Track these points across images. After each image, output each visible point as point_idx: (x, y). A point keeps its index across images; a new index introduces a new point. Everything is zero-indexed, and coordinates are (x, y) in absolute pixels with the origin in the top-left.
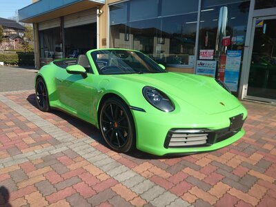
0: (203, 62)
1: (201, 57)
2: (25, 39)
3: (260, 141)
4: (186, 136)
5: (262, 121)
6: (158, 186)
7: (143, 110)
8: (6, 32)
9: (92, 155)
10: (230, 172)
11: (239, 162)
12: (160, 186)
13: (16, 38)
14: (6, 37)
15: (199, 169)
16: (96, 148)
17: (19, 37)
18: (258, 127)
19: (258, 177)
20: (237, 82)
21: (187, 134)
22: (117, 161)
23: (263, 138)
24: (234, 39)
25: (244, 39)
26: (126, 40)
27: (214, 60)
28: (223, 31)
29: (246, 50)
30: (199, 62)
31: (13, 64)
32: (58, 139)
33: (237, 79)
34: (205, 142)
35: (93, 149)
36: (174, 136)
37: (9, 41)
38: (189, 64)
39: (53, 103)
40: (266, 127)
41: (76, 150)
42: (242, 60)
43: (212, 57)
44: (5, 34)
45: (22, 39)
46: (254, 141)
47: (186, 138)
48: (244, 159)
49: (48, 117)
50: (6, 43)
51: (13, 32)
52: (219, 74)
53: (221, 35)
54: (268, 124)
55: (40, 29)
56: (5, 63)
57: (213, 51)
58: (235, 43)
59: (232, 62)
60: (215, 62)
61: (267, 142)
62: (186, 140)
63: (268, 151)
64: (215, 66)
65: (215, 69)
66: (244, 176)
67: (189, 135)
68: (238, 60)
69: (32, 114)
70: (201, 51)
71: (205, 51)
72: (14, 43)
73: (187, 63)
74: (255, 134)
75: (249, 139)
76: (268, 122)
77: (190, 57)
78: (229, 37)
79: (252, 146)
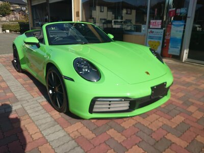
0: (153, 30)
1: (151, 26)
2: (27, 12)
3: (187, 103)
4: (108, 103)
5: (194, 82)
6: (79, 147)
7: (72, 80)
8: (13, 7)
9: (37, 114)
10: (149, 135)
11: (161, 124)
12: (81, 148)
13: (20, 11)
14: (13, 11)
15: (122, 131)
16: (44, 107)
17: (22, 10)
18: (189, 88)
19: (173, 141)
20: (180, 47)
21: (110, 101)
22: (55, 121)
23: (190, 100)
24: (178, 11)
25: (187, 10)
26: (101, 11)
27: (162, 28)
28: (170, 3)
29: (188, 20)
30: (150, 30)
31: (16, 31)
32: (18, 97)
33: (180, 44)
34: (127, 108)
35: (41, 108)
36: (96, 103)
37: (14, 14)
38: (142, 31)
39: (23, 66)
40: (196, 89)
41: (26, 108)
42: (184, 28)
43: (160, 27)
44: (12, 8)
45: (25, 12)
46: (181, 102)
47: (110, 105)
48: (166, 121)
49: (20, 77)
50: (12, 16)
51: (18, 7)
52: (165, 41)
53: (169, 7)
54: (199, 85)
55: (33, 5)
56: (10, 31)
57: (161, 21)
58: (179, 15)
59: (176, 31)
60: (162, 31)
61: (193, 104)
62: (109, 106)
63: (191, 113)
64: (162, 34)
65: (162, 36)
66: (161, 139)
67: (112, 102)
68: (182, 29)
69: (9, 74)
70: (152, 21)
71: (154, 21)
72: (18, 15)
73: (140, 31)
74: (185, 96)
75: (177, 101)
76: (199, 83)
77: (143, 26)
78: (174, 9)
79: (178, 108)
